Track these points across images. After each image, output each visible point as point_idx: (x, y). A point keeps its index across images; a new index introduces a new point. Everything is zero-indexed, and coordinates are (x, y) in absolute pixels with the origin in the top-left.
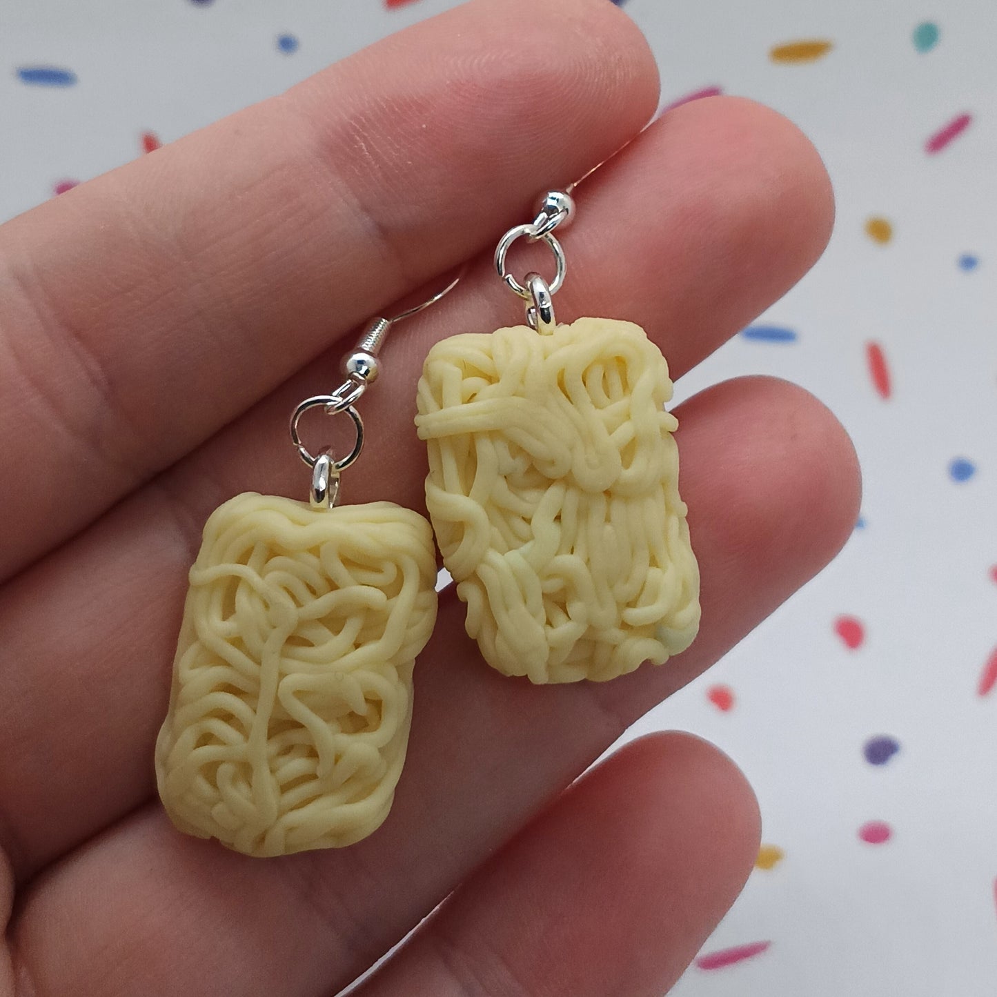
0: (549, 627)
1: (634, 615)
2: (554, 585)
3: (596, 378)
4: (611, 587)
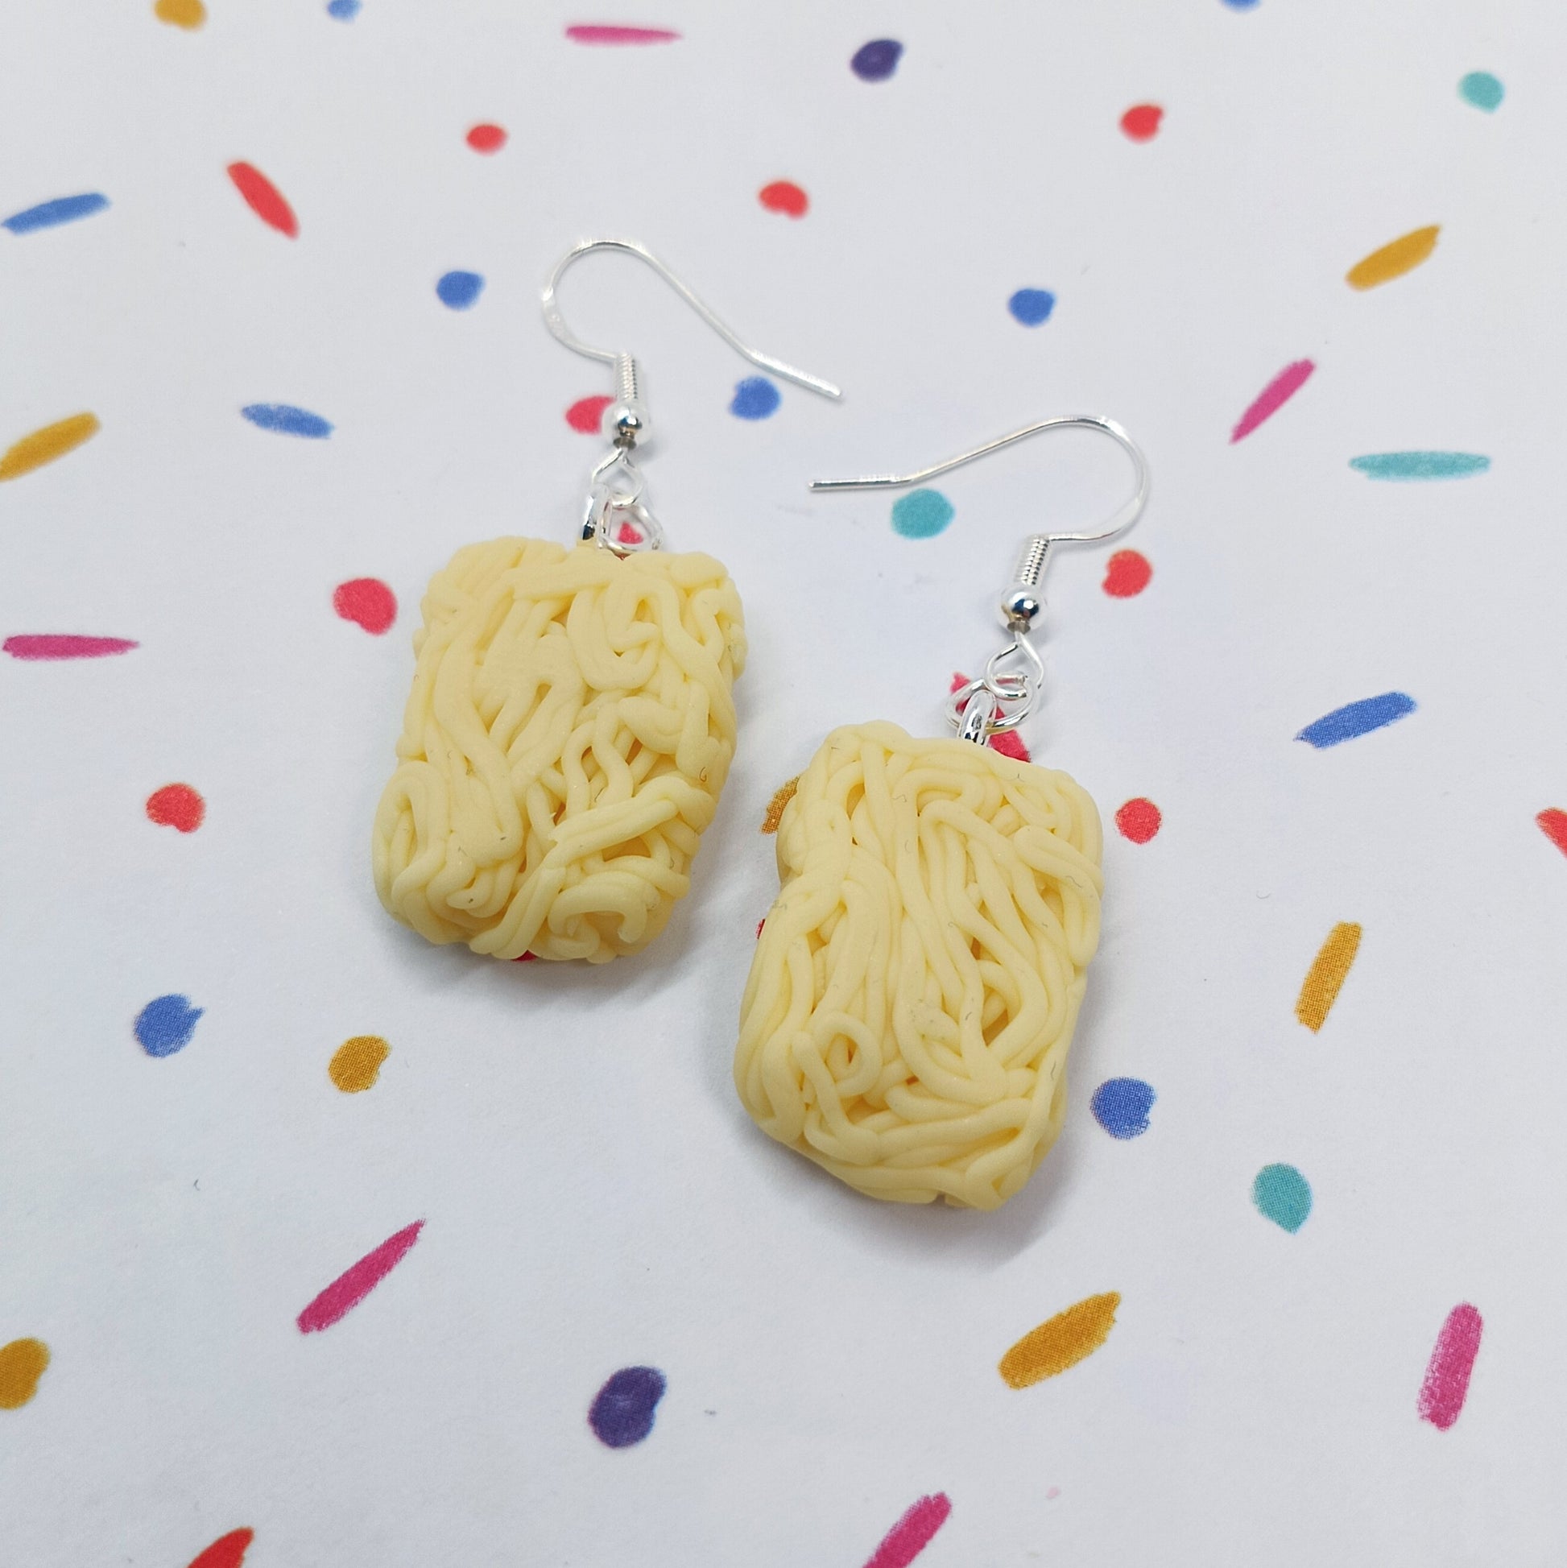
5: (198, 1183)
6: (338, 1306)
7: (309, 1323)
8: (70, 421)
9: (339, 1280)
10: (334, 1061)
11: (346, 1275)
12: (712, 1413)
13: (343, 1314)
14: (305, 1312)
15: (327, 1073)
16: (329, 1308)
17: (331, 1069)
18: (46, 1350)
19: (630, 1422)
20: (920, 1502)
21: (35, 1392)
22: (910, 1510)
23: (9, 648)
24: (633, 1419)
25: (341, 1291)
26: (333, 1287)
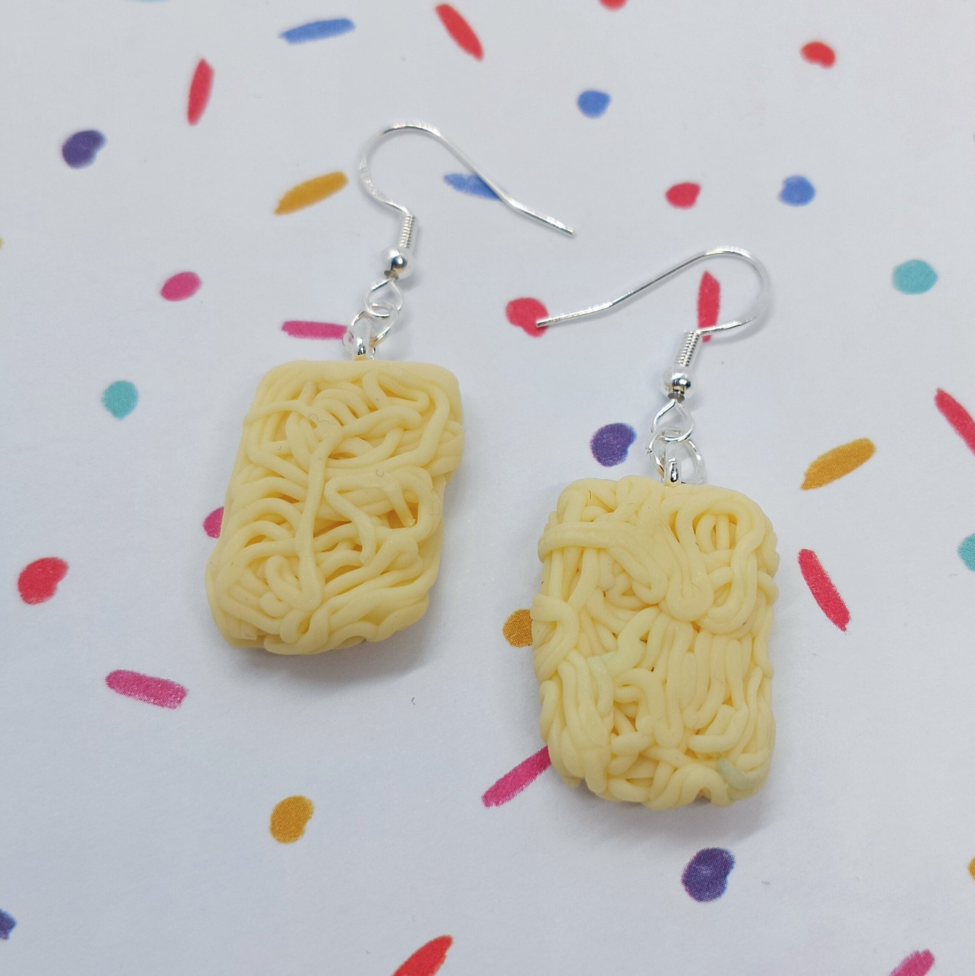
0: (613, 735)
1: (700, 743)
2: (626, 694)
3: (705, 525)
4: (682, 711)
5: (414, 700)
6: (510, 790)
7: (490, 801)
8: (327, 177)
9: (510, 773)
10: (506, 624)
11: (515, 770)
12: (767, 883)
13: (513, 796)
14: (487, 792)
15: (501, 632)
16: (504, 792)
17: (505, 631)
18: (311, 804)
19: (710, 885)
20: (912, 955)
21: (303, 833)
22: (905, 960)
23: (286, 328)
24: (712, 883)
25: (512, 781)
26: (506, 777)
